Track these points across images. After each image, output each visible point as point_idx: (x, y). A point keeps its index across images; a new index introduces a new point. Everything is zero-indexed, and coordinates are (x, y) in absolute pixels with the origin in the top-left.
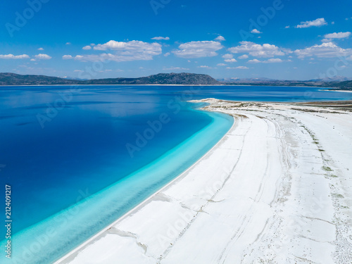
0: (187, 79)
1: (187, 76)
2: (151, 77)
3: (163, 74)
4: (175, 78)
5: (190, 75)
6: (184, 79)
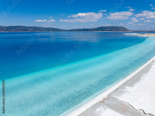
1: (114, 27)
2: (97, 28)
3: (103, 27)
4: (108, 29)
5: (116, 27)
6: (113, 29)
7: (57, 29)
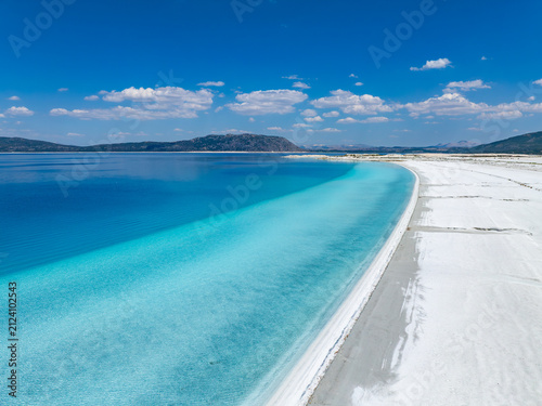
0: (253, 144)
1: (252, 138)
2: (196, 140)
3: (215, 137)
4: (234, 142)
5: (257, 137)
6: (249, 143)
7: (41, 143)
